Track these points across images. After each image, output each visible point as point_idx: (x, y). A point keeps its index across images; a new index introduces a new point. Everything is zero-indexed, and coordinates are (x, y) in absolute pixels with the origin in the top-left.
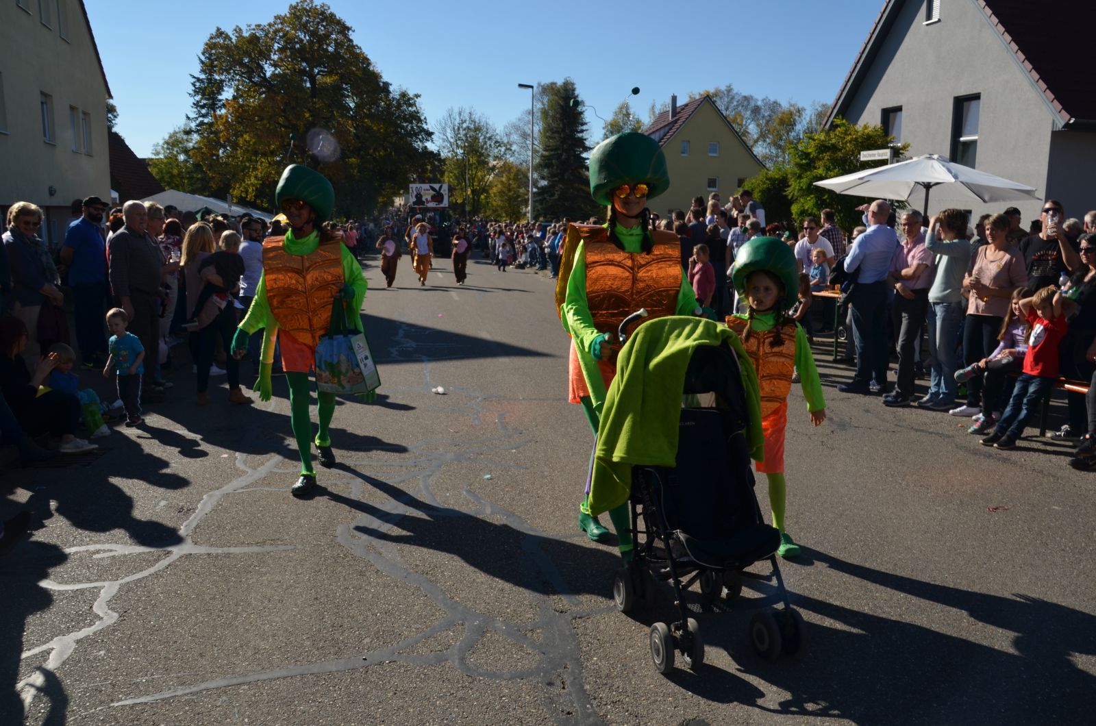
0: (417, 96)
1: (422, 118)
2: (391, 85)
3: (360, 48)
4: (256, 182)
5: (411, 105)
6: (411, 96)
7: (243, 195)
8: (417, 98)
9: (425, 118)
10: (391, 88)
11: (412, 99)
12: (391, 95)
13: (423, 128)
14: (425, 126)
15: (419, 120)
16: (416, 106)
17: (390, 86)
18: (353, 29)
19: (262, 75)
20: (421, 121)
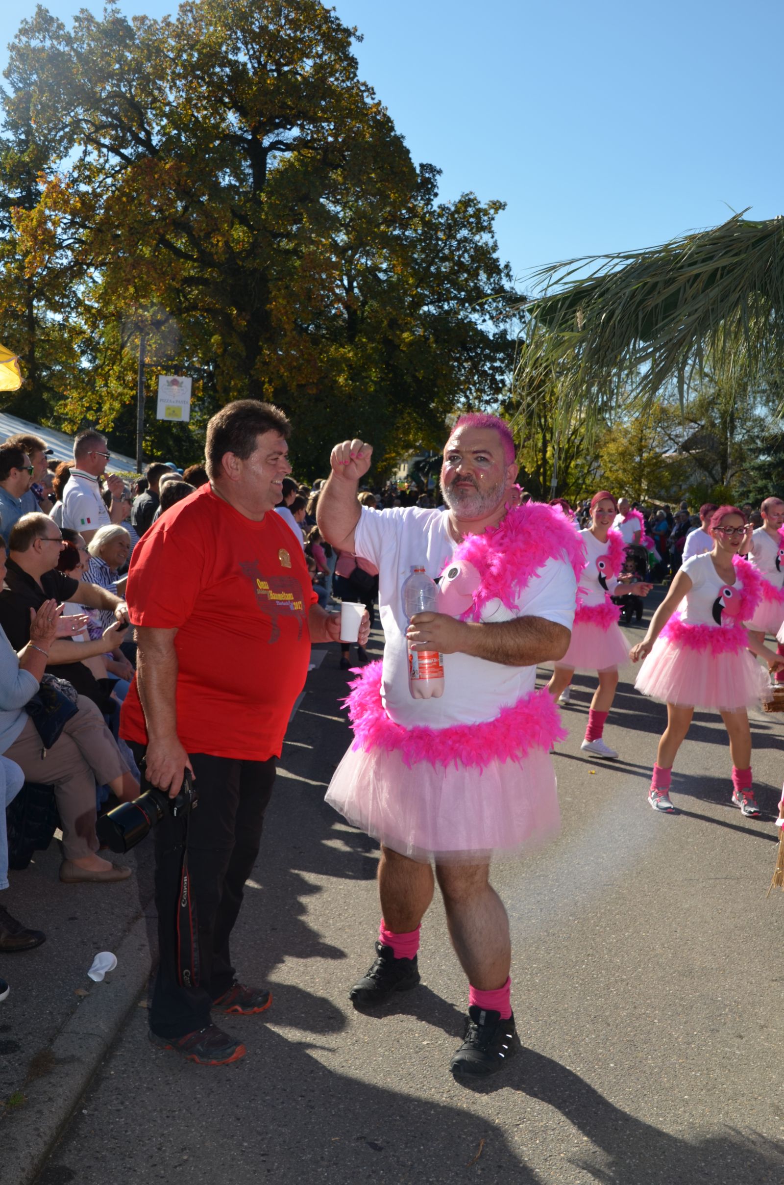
0: (498, 206)
1: (502, 264)
2: (440, 172)
3: (371, 92)
4: (120, 390)
5: (481, 228)
6: (482, 206)
7: (90, 416)
8: (497, 210)
9: (507, 266)
10: (440, 180)
11: (486, 213)
12: (436, 203)
13: (502, 287)
14: (507, 285)
15: (493, 268)
16: (491, 232)
17: (438, 177)
18: (358, 33)
19: (142, 135)
20: (499, 272)
